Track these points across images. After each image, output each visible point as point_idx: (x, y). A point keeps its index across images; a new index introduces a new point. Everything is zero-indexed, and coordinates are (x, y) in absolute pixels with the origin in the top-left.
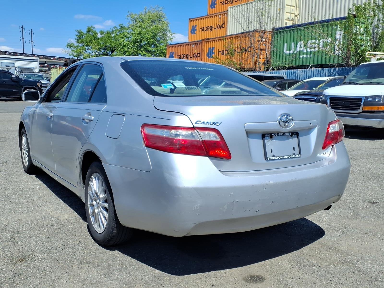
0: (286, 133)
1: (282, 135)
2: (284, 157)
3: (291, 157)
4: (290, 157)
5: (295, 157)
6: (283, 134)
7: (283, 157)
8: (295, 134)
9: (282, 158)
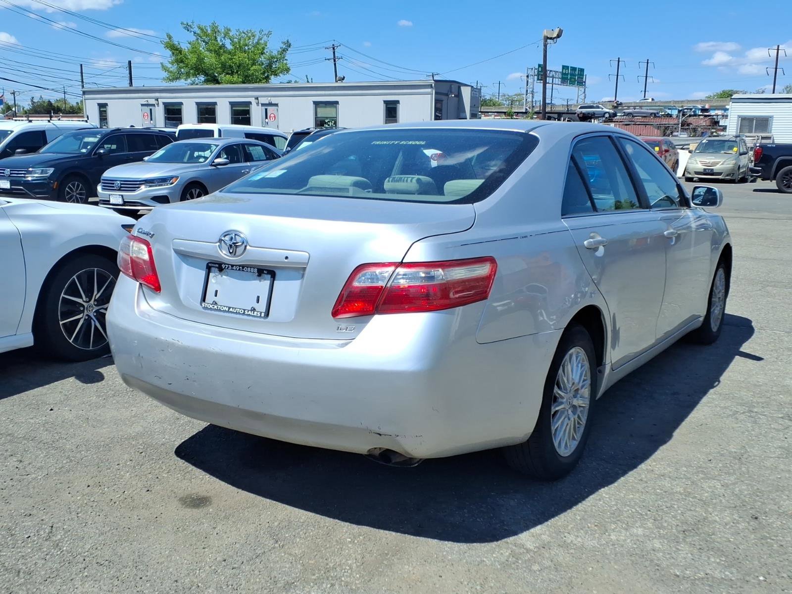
0: (248, 267)
1: (239, 269)
2: (231, 310)
3: (244, 312)
4: (242, 312)
5: (252, 314)
6: (241, 267)
7: (229, 308)
8: (265, 272)
9: (227, 310)
